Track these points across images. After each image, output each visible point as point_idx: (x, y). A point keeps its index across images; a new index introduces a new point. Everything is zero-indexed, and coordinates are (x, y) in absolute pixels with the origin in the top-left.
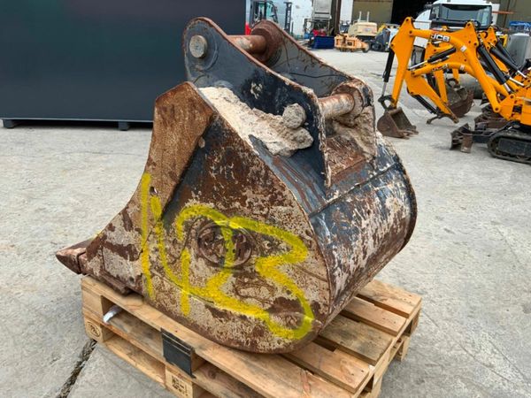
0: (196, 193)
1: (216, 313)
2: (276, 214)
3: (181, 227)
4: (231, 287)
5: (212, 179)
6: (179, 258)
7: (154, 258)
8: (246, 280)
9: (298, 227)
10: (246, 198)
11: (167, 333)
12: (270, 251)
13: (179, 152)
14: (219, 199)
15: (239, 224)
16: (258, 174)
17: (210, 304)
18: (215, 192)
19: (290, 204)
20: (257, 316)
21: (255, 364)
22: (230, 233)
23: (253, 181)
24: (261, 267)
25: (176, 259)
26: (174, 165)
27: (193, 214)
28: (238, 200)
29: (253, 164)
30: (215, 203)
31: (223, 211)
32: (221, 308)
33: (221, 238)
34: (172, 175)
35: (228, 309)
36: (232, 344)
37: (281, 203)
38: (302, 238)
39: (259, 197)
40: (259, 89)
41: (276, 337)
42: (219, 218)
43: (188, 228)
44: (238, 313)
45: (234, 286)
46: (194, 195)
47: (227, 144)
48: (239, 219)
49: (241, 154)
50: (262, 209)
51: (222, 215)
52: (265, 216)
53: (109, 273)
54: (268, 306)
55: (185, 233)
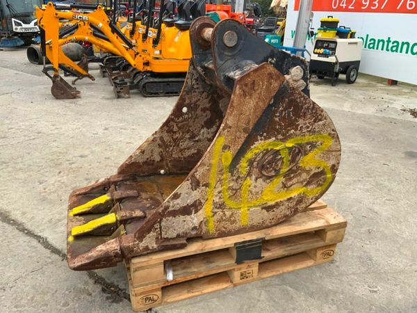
0: (261, 136)
1: (269, 208)
2: (316, 128)
3: (245, 165)
4: (281, 185)
5: (276, 122)
6: (240, 188)
7: (217, 200)
8: (292, 175)
9: (329, 129)
10: (299, 125)
11: (240, 243)
12: (310, 150)
13: (255, 112)
14: (278, 134)
15: (292, 143)
16: (308, 108)
17: (264, 206)
18: (277, 130)
19: (325, 119)
20: (299, 192)
21: (293, 223)
22: (287, 151)
23: (305, 113)
24: (303, 162)
25: (236, 190)
26: (249, 122)
27: (257, 151)
28: (293, 129)
29: (306, 103)
30: (275, 137)
31: (281, 140)
32: (273, 203)
33: (280, 157)
34: (245, 130)
35: (278, 200)
36: (281, 220)
37: (320, 120)
38: (330, 134)
39: (307, 122)
40: (273, 61)
41: (311, 197)
42: (277, 145)
43: (251, 162)
44: (286, 199)
45: (283, 183)
46: (259, 138)
47: (290, 96)
48: (292, 140)
49: (298, 100)
50: (308, 127)
51: (280, 143)
52: (310, 131)
53: (167, 238)
54: (305, 183)
55: (248, 168)
